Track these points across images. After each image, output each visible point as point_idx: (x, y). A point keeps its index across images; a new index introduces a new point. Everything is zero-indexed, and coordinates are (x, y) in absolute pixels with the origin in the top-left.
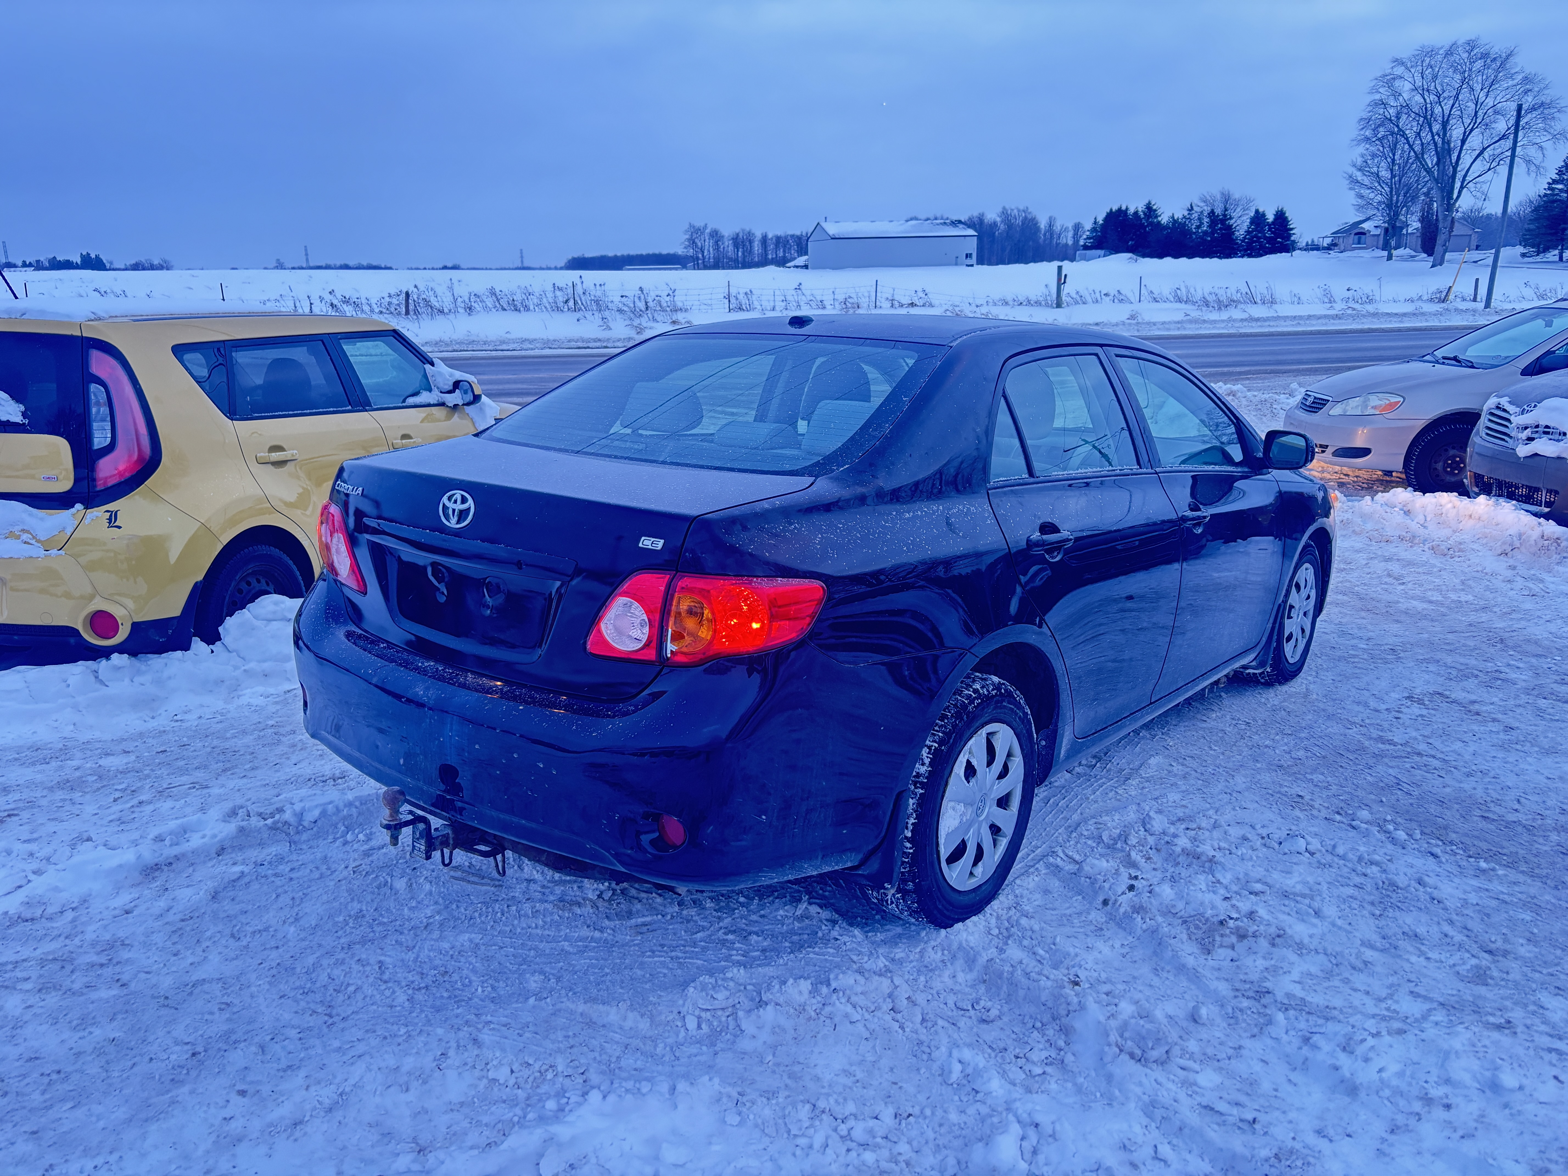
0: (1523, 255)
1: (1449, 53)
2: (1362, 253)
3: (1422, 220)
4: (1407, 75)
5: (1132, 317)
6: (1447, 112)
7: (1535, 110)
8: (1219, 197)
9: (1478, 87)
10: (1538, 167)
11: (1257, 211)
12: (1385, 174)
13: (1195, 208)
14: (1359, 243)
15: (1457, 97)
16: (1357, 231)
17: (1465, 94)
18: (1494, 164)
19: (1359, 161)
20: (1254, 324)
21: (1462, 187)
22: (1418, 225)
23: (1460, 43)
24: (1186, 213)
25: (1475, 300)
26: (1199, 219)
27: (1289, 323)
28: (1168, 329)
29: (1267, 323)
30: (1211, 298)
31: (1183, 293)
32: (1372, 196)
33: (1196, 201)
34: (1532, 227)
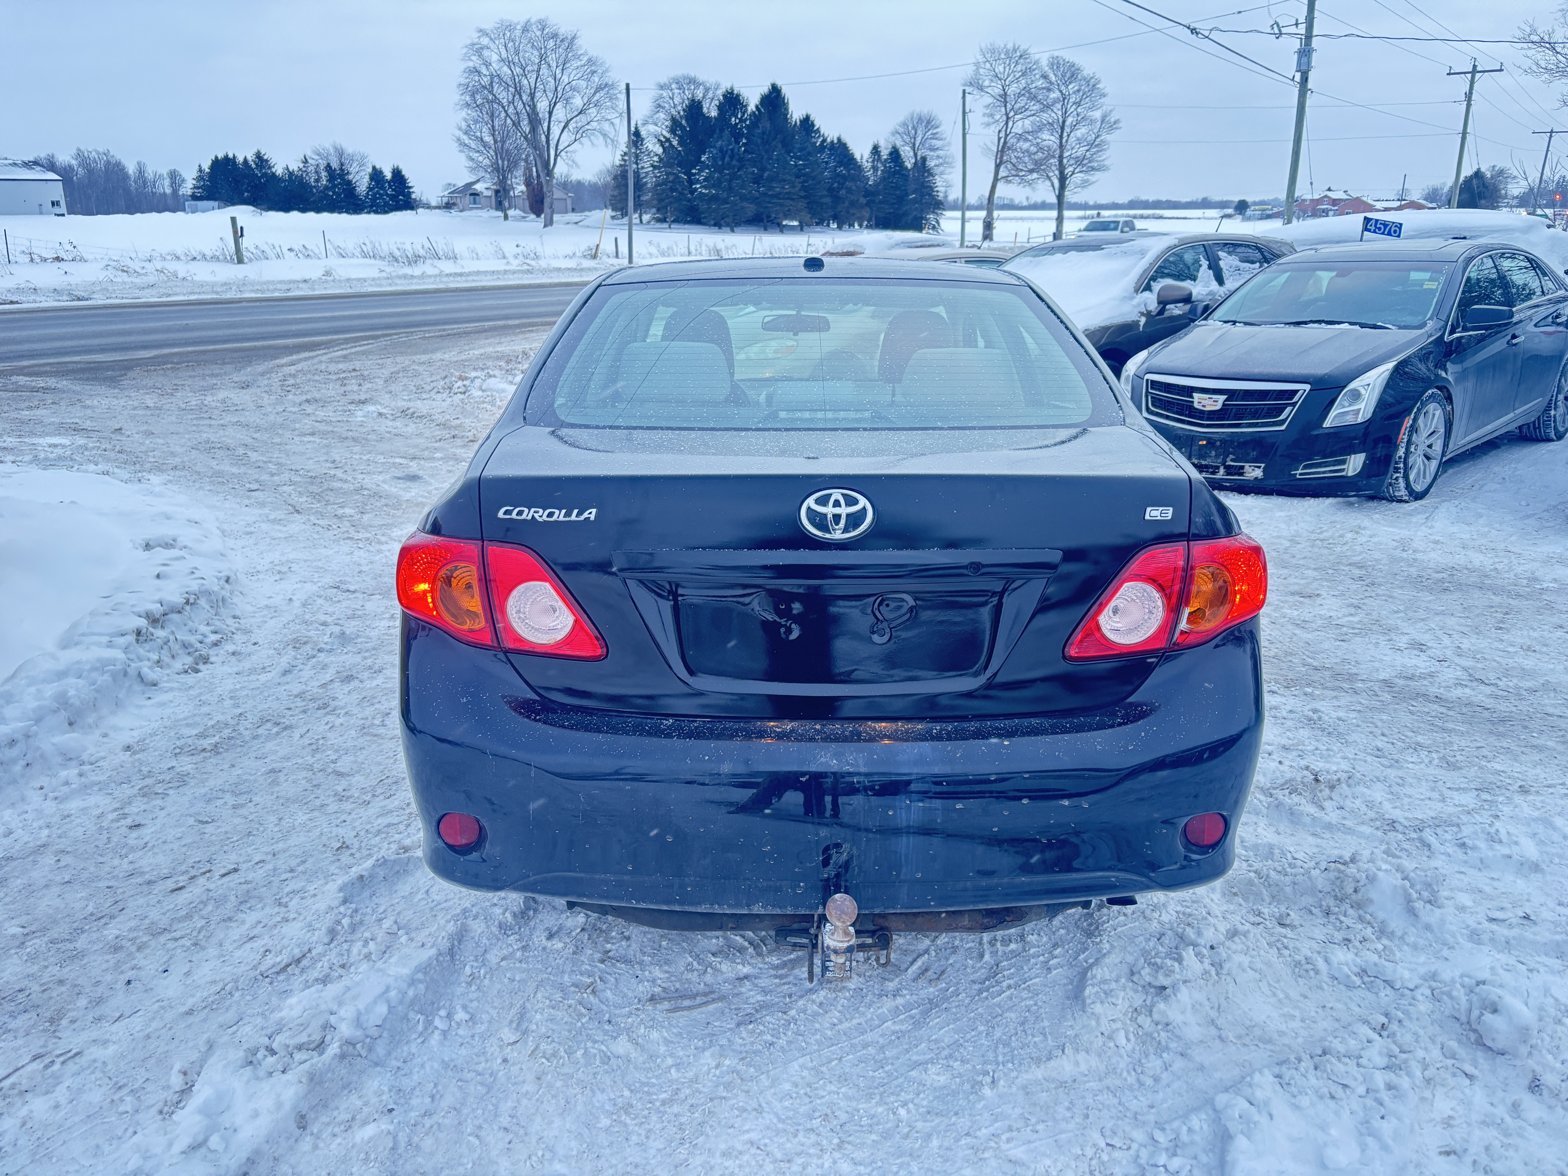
0: (613, 218)
1: (525, 29)
2: (480, 213)
3: (528, 183)
4: (492, 46)
5: (328, 273)
6: (533, 85)
7: (602, 89)
8: (332, 151)
9: (554, 65)
10: (613, 141)
11: (374, 168)
12: (488, 139)
13: (310, 161)
14: (475, 203)
15: (538, 71)
16: (471, 192)
17: (544, 71)
18: (578, 136)
19: (464, 125)
20: (459, 279)
21: (556, 156)
22: (523, 188)
23: (533, 21)
24: (301, 165)
25: (617, 256)
26: (316, 172)
27: (489, 277)
28: (380, 285)
29: (471, 278)
30: (397, 253)
31: (368, 248)
32: (481, 159)
33: (309, 154)
34: (615, 193)
